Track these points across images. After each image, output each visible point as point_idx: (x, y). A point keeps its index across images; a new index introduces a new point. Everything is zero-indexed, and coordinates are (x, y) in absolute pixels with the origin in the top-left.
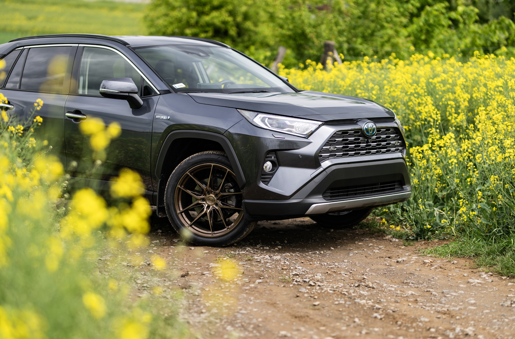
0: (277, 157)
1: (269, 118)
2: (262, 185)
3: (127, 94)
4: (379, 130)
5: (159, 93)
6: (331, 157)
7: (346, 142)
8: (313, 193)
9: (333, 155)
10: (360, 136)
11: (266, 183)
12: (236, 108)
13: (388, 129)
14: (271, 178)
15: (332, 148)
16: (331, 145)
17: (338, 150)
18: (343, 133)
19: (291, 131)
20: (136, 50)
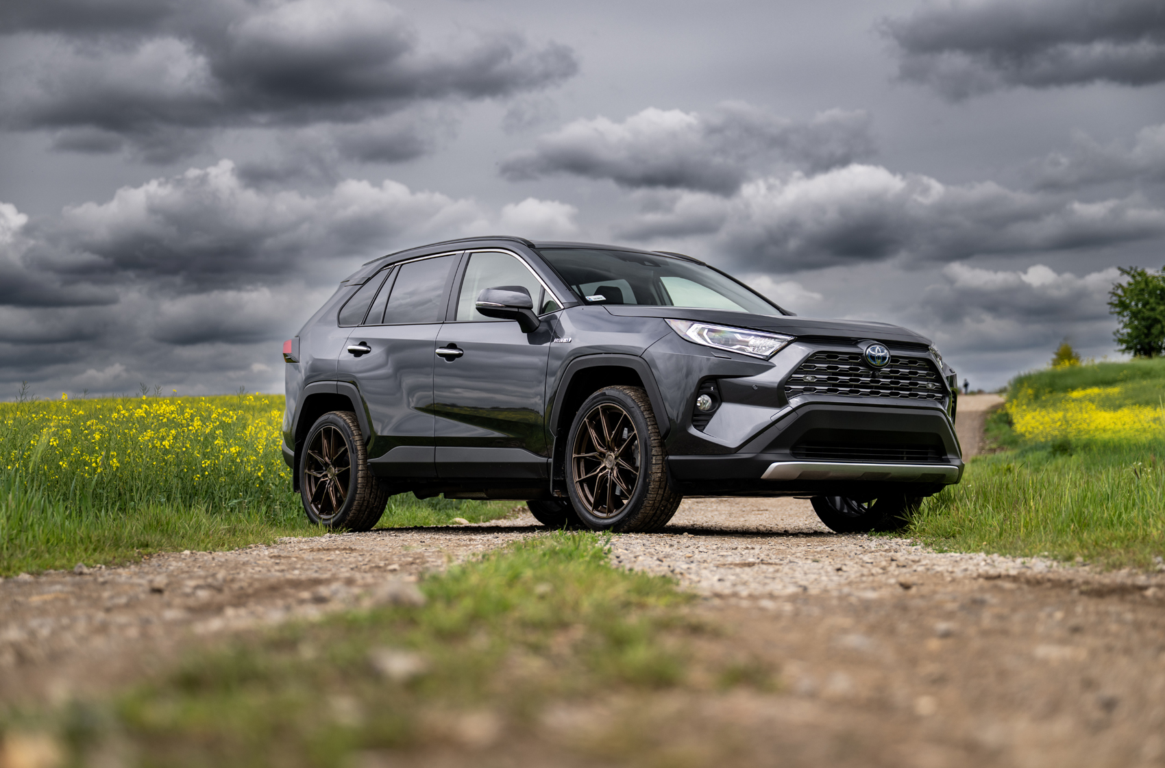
0: (718, 388)
1: (710, 330)
2: (693, 431)
3: (516, 310)
4: (894, 359)
5: (562, 307)
6: (808, 393)
7: (834, 372)
8: (775, 445)
9: (809, 388)
10: (859, 364)
11: (701, 428)
12: (664, 318)
13: (913, 360)
14: (708, 421)
15: (809, 378)
16: (807, 373)
17: (820, 382)
18: (828, 357)
19: (744, 350)
20: (541, 252)
